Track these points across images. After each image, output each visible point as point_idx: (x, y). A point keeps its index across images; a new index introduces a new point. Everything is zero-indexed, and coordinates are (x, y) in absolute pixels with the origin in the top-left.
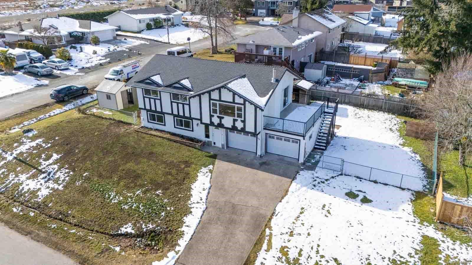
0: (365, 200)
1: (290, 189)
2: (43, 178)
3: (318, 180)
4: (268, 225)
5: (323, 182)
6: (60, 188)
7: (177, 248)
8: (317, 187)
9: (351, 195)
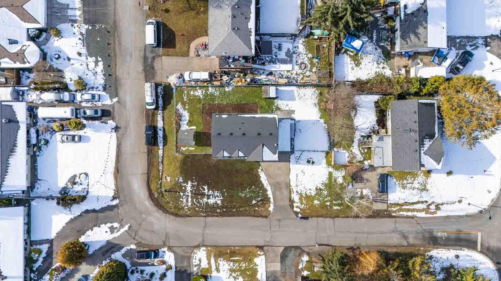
0: (313, 163)
1: (291, 168)
2: (213, 197)
3: (297, 158)
4: (290, 186)
5: (299, 159)
6: (222, 198)
7: (272, 202)
8: (298, 163)
9: (308, 162)
